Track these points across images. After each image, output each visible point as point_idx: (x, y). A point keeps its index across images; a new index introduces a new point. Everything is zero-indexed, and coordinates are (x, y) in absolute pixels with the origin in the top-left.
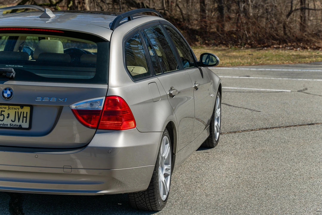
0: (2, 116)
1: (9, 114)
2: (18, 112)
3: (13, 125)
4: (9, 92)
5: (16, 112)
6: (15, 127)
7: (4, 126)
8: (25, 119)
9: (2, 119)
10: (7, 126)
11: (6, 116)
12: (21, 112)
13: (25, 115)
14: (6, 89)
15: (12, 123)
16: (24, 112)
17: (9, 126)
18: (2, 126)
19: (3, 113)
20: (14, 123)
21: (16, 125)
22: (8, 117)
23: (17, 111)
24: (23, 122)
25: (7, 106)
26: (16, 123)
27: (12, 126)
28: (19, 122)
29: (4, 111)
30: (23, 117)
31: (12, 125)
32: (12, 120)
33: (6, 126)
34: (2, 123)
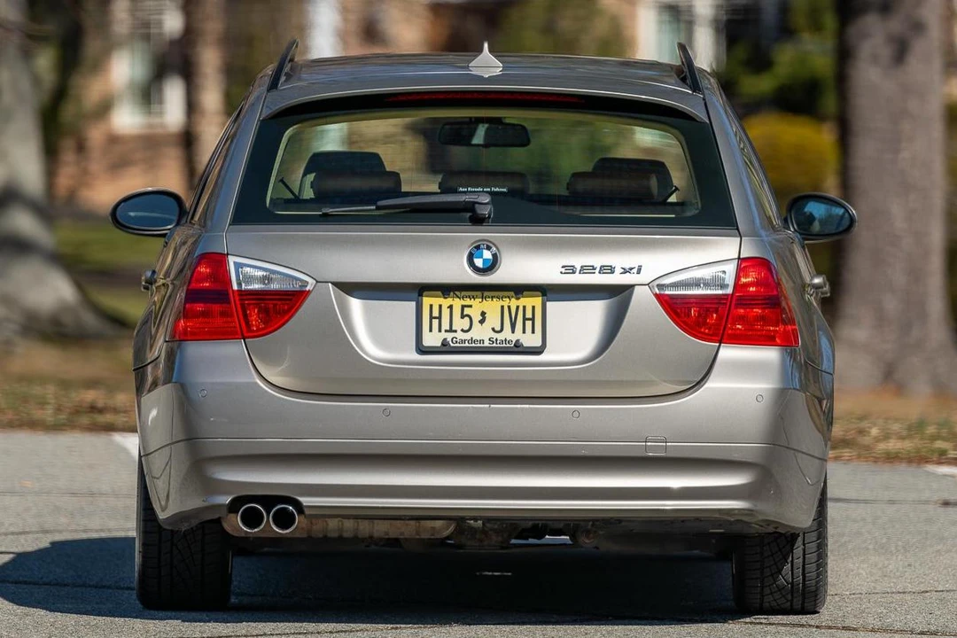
0: (467, 319)
1: (483, 314)
2: (509, 307)
3: (498, 342)
5: (502, 307)
6: (504, 345)
7: (473, 345)
8: (529, 323)
9: (466, 328)
10: (482, 345)
11: (477, 318)
12: (518, 307)
13: (529, 315)
15: (495, 336)
16: (524, 307)
17: (487, 344)
18: (467, 344)
19: (467, 311)
20: (500, 337)
21: (506, 340)
22: (482, 322)
23: (506, 304)
24: (524, 332)
25: (479, 293)
26: (507, 334)
27: (494, 345)
28: (513, 332)
29: (471, 306)
30: (525, 319)
31: (496, 340)
32: (493, 329)
33: (479, 345)
34: (467, 336)
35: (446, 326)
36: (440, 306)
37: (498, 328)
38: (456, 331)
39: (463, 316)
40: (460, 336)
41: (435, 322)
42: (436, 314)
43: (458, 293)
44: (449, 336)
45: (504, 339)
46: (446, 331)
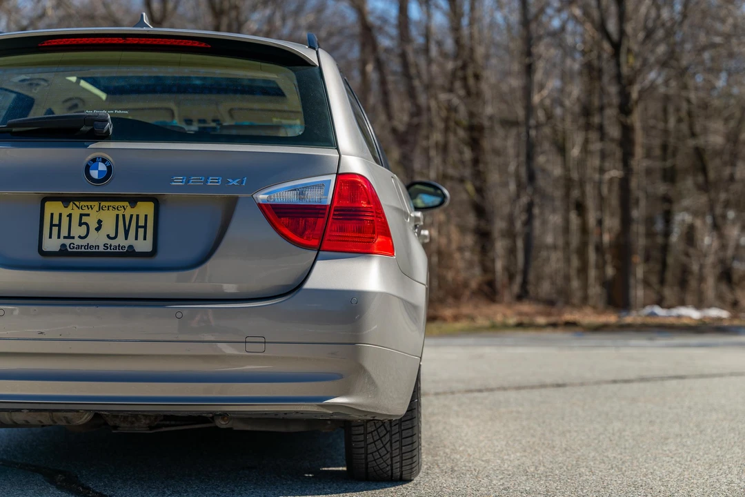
0: (84, 227)
1: (100, 222)
2: (124, 216)
3: (112, 248)
4: (102, 167)
5: (117, 216)
6: (118, 250)
7: (89, 250)
8: (141, 231)
9: (83, 234)
10: (97, 250)
11: (93, 225)
12: (132, 216)
13: (141, 223)
14: (94, 160)
15: (109, 242)
16: (138, 216)
17: (101, 249)
18: (83, 250)
19: (85, 219)
20: (114, 243)
21: (119, 246)
22: (98, 229)
23: (121, 213)
24: (136, 239)
25: (96, 204)
26: (121, 241)
27: (109, 250)
28: (126, 238)
29: (88, 215)
30: (138, 227)
31: (111, 246)
32: (108, 236)
33: (94, 250)
34: (83, 242)
35: (64, 232)
36: (60, 215)
37: (113, 235)
38: (73, 238)
39: (81, 224)
40: (77, 242)
41: (55, 230)
42: (56, 221)
43: (77, 203)
44: (68, 242)
45: (117, 245)
46: (65, 237)
